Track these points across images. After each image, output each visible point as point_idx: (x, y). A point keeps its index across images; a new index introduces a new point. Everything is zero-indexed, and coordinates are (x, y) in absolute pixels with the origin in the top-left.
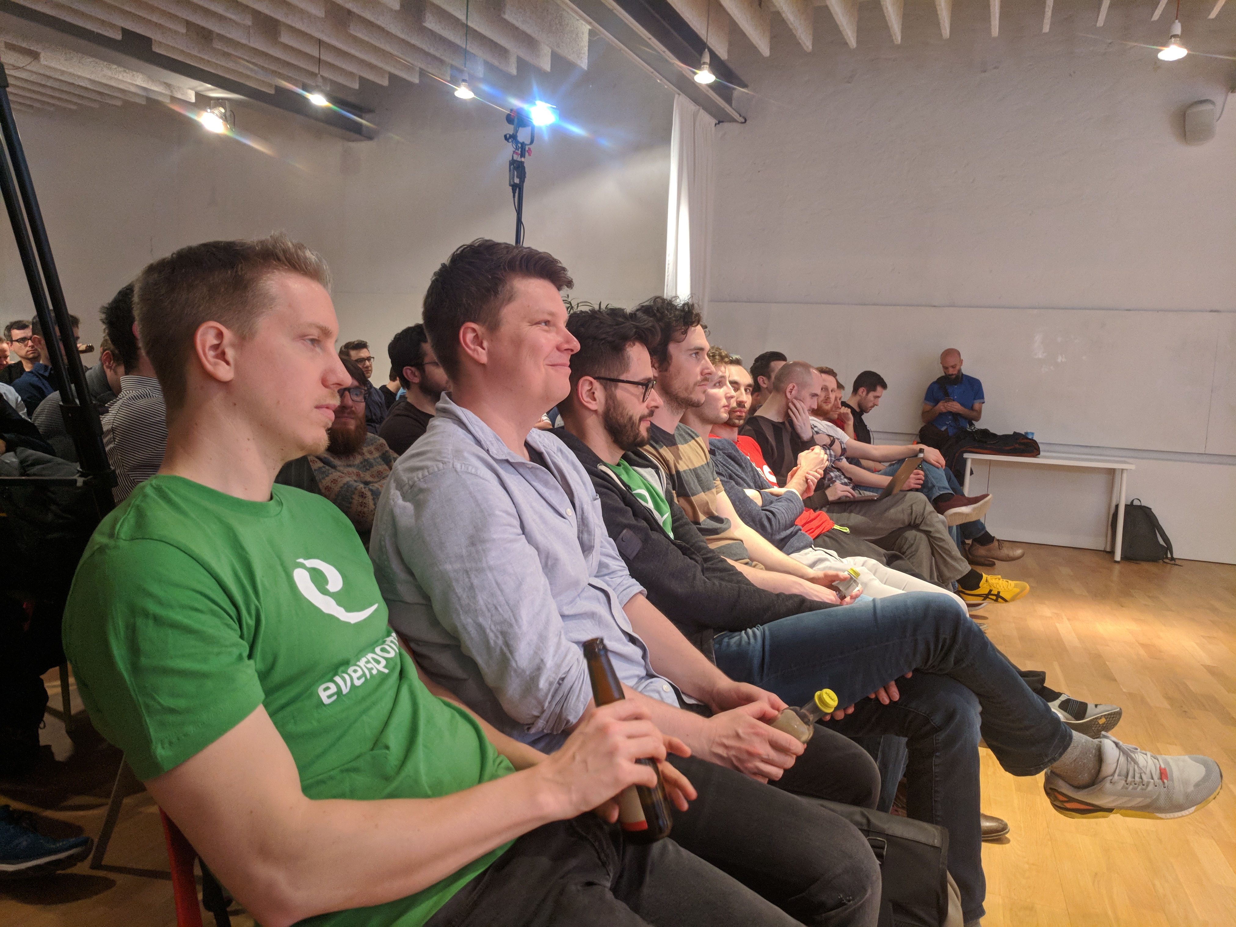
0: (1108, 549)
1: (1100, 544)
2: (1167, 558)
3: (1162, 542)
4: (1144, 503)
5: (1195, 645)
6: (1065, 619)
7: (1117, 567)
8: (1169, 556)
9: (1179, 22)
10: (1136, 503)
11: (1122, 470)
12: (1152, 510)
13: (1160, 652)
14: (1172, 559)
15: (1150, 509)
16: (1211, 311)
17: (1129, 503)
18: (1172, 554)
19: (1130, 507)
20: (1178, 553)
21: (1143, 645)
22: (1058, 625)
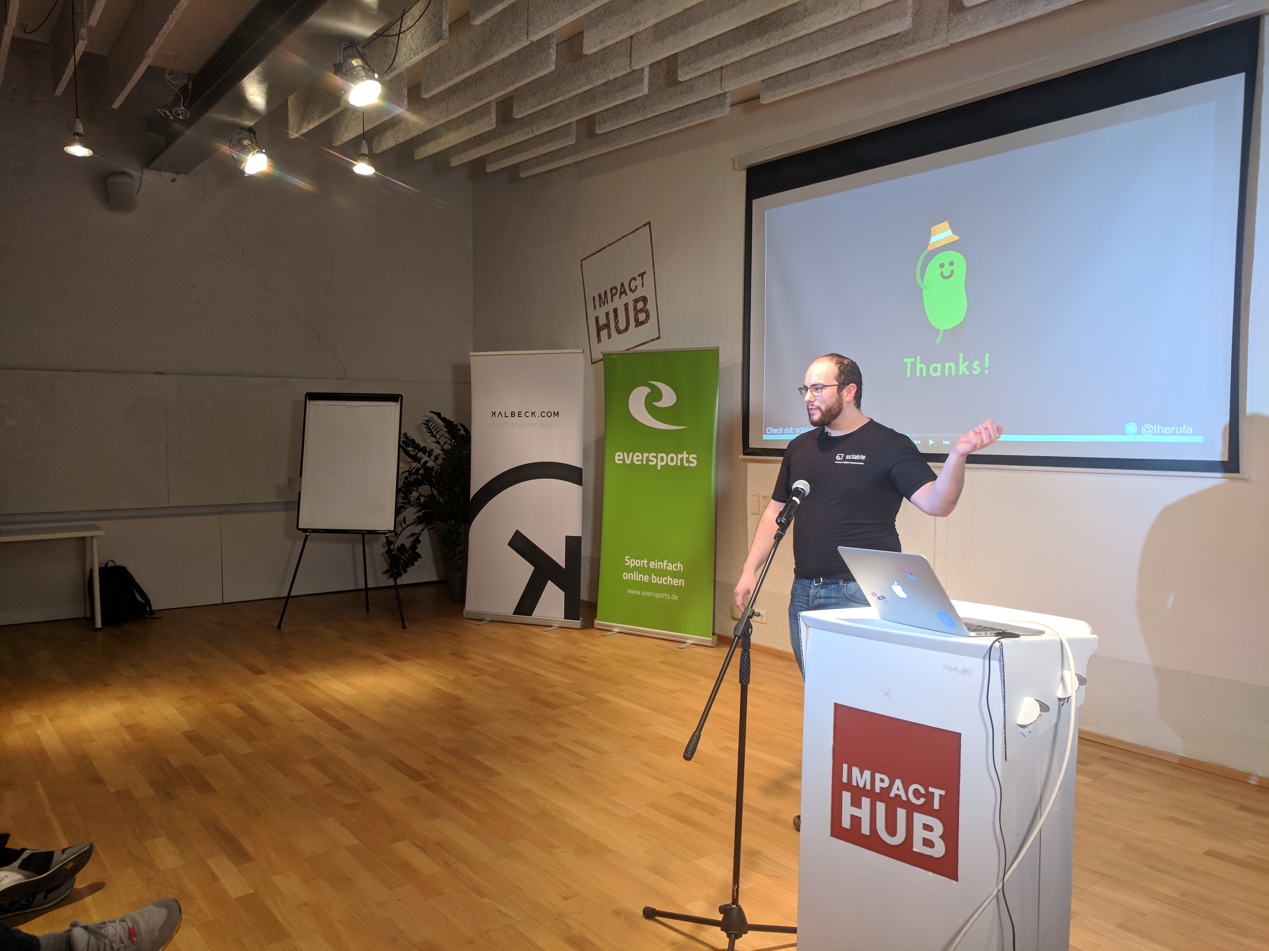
0: (88, 616)
1: (79, 611)
2: (147, 612)
3: (140, 599)
4: (119, 563)
5: (175, 711)
6: (47, 722)
7: (99, 635)
8: (148, 609)
9: (80, 121)
10: (111, 564)
11: (92, 537)
12: (128, 569)
13: (145, 730)
14: (152, 612)
15: (125, 568)
16: (157, 373)
17: (103, 566)
18: (150, 607)
19: (105, 571)
20: (156, 605)
21: (128, 728)
22: (39, 732)
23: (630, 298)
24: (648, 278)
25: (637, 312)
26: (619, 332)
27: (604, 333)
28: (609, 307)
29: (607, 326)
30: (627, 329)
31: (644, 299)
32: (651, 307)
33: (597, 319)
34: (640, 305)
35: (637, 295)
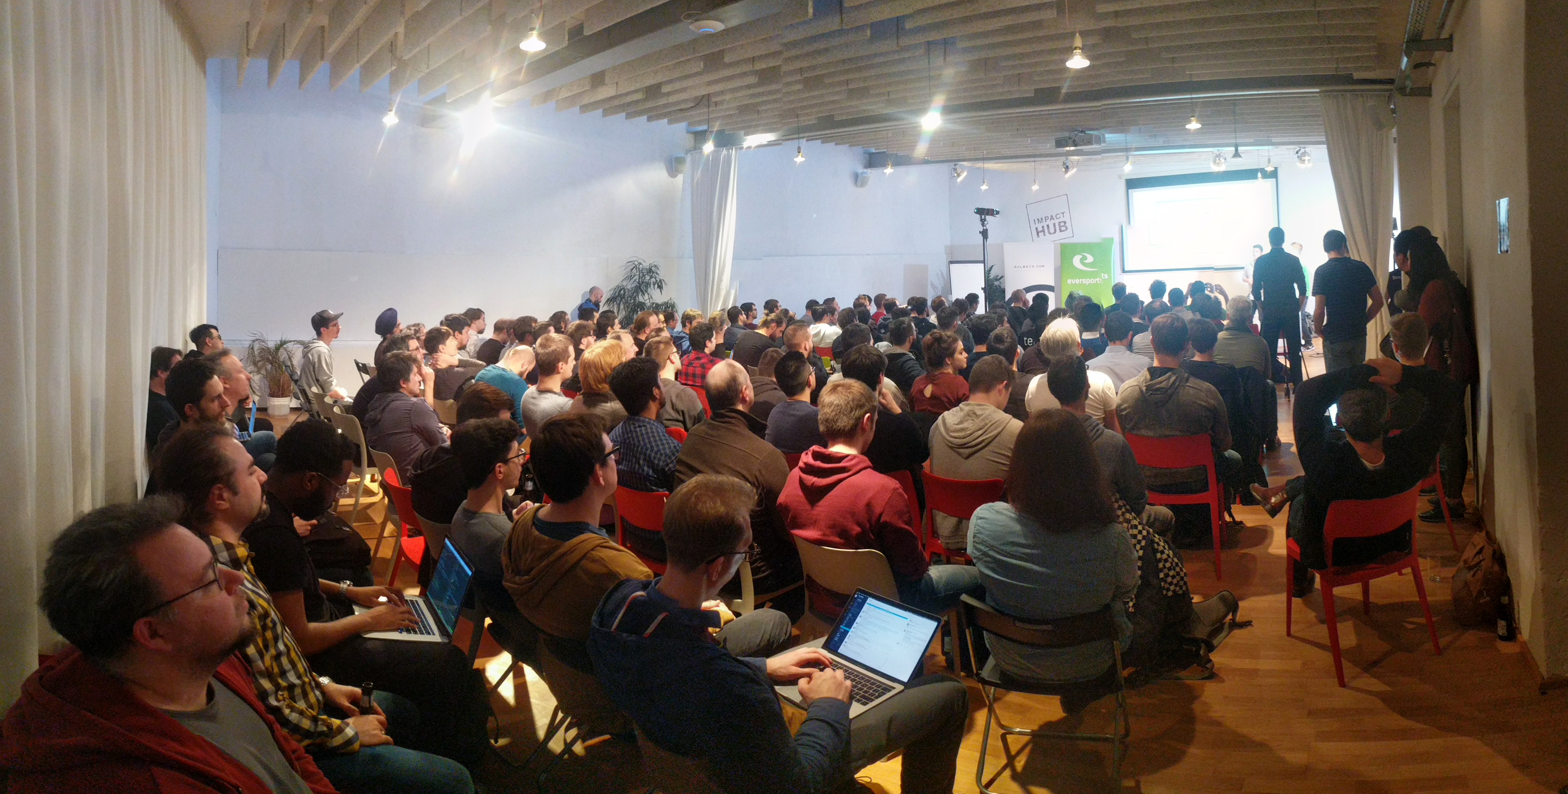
23: (1056, 221)
24: (1067, 215)
25: (1060, 227)
26: (1050, 233)
27: (1041, 234)
28: (1045, 224)
29: (1043, 231)
30: (1055, 232)
31: (1065, 222)
32: (1068, 225)
33: (1037, 229)
34: (1062, 224)
35: (1060, 220)
